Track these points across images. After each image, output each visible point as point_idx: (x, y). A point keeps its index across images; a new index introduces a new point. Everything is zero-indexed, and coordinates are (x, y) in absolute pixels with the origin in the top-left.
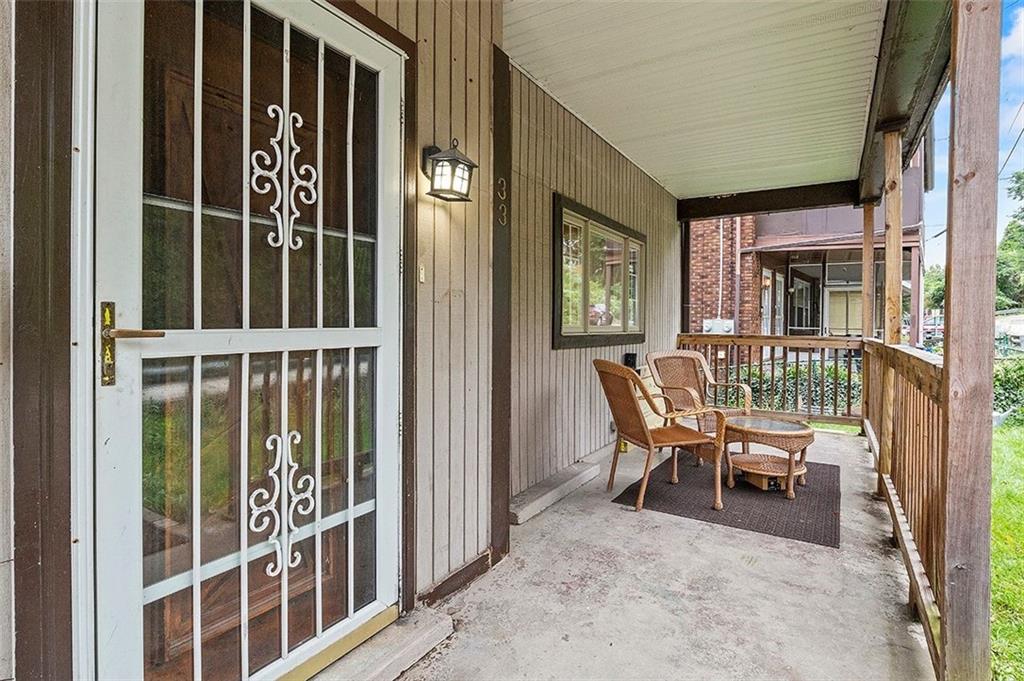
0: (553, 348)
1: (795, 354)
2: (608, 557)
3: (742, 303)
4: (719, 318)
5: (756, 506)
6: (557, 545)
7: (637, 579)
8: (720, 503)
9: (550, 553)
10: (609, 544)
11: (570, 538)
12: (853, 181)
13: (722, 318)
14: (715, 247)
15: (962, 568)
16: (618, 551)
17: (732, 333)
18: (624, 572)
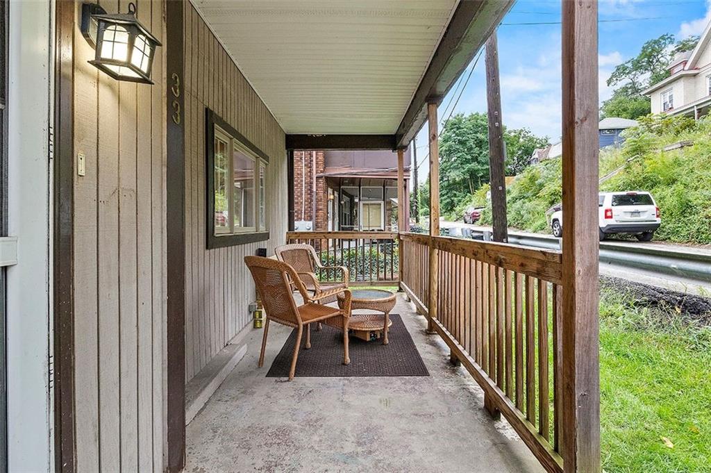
0: (207, 248)
1: (348, 242)
2: (282, 435)
3: (317, 210)
4: (303, 220)
5: (368, 355)
6: (232, 438)
7: (316, 451)
8: (348, 360)
9: (228, 450)
10: (278, 421)
11: (242, 426)
12: (392, 135)
13: (304, 220)
14: (299, 172)
15: (585, 395)
16: (288, 426)
17: (311, 230)
18: (302, 448)
